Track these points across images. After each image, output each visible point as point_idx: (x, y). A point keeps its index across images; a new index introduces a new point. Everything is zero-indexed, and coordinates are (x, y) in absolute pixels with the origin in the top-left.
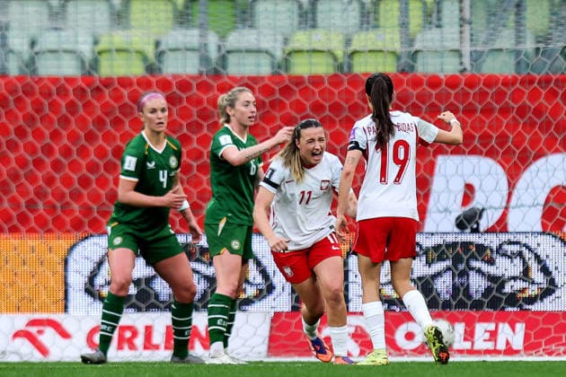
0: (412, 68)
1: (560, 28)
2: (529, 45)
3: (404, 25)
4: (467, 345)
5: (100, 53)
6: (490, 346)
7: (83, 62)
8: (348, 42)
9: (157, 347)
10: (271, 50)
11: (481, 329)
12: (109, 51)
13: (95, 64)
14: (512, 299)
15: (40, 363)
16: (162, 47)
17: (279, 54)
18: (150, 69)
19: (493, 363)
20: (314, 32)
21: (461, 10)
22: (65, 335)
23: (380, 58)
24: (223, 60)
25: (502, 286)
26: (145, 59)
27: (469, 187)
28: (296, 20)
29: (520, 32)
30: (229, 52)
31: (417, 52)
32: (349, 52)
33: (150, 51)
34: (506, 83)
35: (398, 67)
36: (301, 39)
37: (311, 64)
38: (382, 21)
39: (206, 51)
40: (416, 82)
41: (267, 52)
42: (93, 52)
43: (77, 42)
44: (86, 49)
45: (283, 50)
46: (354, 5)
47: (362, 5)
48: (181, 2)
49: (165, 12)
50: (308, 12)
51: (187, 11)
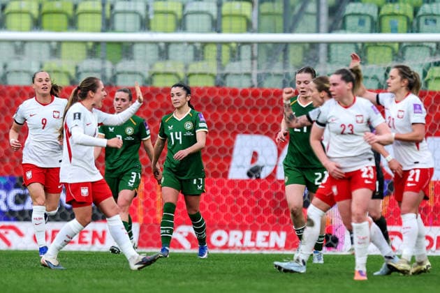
0: (222, 83)
1: (310, 61)
3: (219, 59)
4: (252, 244)
6: (266, 245)
8: (186, 67)
10: (143, 73)
11: (261, 235)
15: (7, 251)
16: (80, 70)
17: (147, 75)
18: (72, 82)
19: (267, 255)
20: (167, 62)
21: (252, 52)
22: (20, 234)
23: (205, 78)
24: (114, 78)
26: (70, 77)
27: (255, 154)
28: (157, 57)
29: (286, 63)
30: (118, 73)
31: (227, 74)
32: (187, 74)
33: (73, 73)
35: (216, 82)
36: (159, 67)
37: (165, 81)
38: (206, 57)
39: (105, 72)
40: (224, 92)
41: (140, 74)
43: (31, 66)
45: (149, 72)
46: (191, 48)
47: (195, 48)
48: (90, 44)
49: (81, 50)
50: (164, 51)
51: (94, 49)
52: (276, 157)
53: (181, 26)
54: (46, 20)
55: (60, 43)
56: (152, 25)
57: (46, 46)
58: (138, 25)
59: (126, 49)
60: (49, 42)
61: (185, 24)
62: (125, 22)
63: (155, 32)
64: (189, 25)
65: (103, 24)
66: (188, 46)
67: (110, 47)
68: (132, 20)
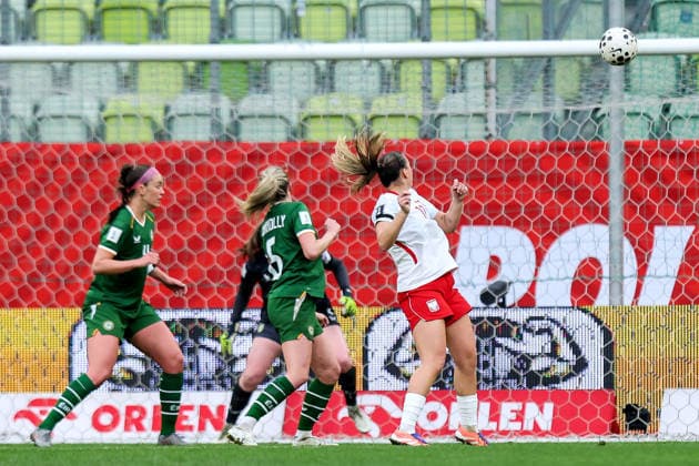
0: (434, 133)
1: (593, 90)
2: (557, 109)
3: (426, 89)
4: (492, 426)
5: (106, 119)
6: (517, 426)
7: (88, 128)
8: (367, 105)
10: (287, 116)
11: (508, 409)
12: (116, 116)
13: (101, 131)
16: (172, 113)
17: (295, 120)
18: (159, 136)
20: (332, 95)
21: (486, 73)
23: (401, 123)
24: (236, 126)
26: (154, 125)
27: (495, 259)
28: (313, 86)
29: (548, 94)
30: (242, 117)
31: (441, 116)
32: (369, 117)
33: (159, 117)
35: (421, 130)
36: (318, 104)
37: (328, 130)
38: (404, 85)
39: (218, 116)
40: (439, 149)
41: (281, 117)
42: (99, 116)
43: (82, 107)
44: (92, 114)
45: (299, 116)
46: (375, 68)
47: (383, 68)
48: (191, 65)
49: (175, 76)
50: (326, 75)
51: (197, 74)
52: (533, 267)
53: (354, 29)
54: (109, 22)
55: (135, 63)
56: (303, 29)
57: (110, 69)
58: (277, 29)
59: (256, 73)
60: (115, 62)
61: (363, 26)
62: (253, 24)
63: (309, 41)
64: (371, 29)
65: (212, 27)
66: (369, 66)
67: (225, 70)
68: (266, 20)
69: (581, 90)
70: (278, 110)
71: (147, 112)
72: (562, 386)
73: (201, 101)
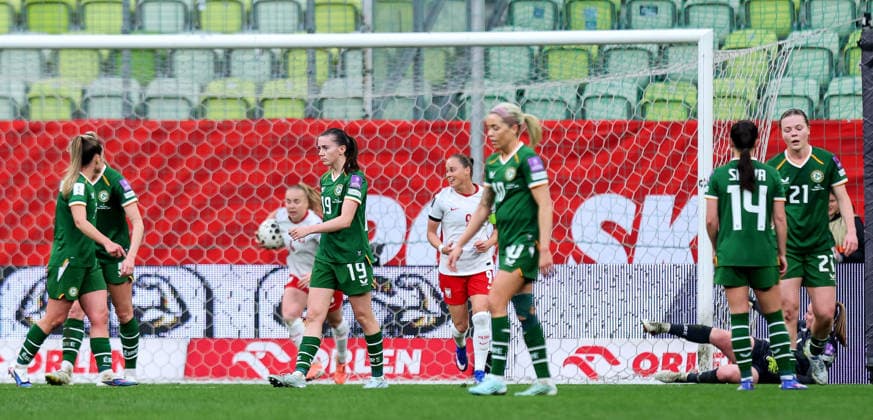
0: (317, 114)
1: (456, 77)
2: (427, 93)
3: (311, 73)
5: (30, 99)
7: (15, 108)
8: (259, 89)
9: (82, 370)
10: (189, 98)
12: (37, 97)
13: (25, 111)
14: (410, 329)
16: (88, 95)
17: (196, 101)
18: (77, 115)
20: (229, 80)
21: (364, 61)
23: (289, 105)
24: (144, 106)
25: (400, 316)
26: (73, 105)
28: (212, 72)
29: (418, 81)
30: (149, 99)
31: (323, 99)
32: (260, 99)
33: (77, 98)
34: (404, 129)
35: (306, 112)
36: (216, 88)
37: (225, 111)
38: (291, 71)
39: (128, 98)
41: (184, 98)
42: (25, 98)
43: (9, 90)
44: (18, 95)
45: (199, 97)
46: (266, 57)
47: (273, 56)
48: (105, 53)
49: (90, 64)
50: (223, 62)
51: (111, 61)
52: (404, 230)
53: (248, 22)
54: (34, 14)
55: (56, 51)
56: (204, 22)
57: (34, 56)
58: (181, 22)
59: (163, 60)
60: (39, 50)
61: (255, 20)
62: (160, 18)
63: (209, 32)
64: (263, 21)
65: (124, 20)
66: (262, 54)
67: (136, 57)
68: (170, 13)
69: (447, 77)
70: (181, 93)
71: (66, 94)
72: (429, 335)
73: (114, 84)
